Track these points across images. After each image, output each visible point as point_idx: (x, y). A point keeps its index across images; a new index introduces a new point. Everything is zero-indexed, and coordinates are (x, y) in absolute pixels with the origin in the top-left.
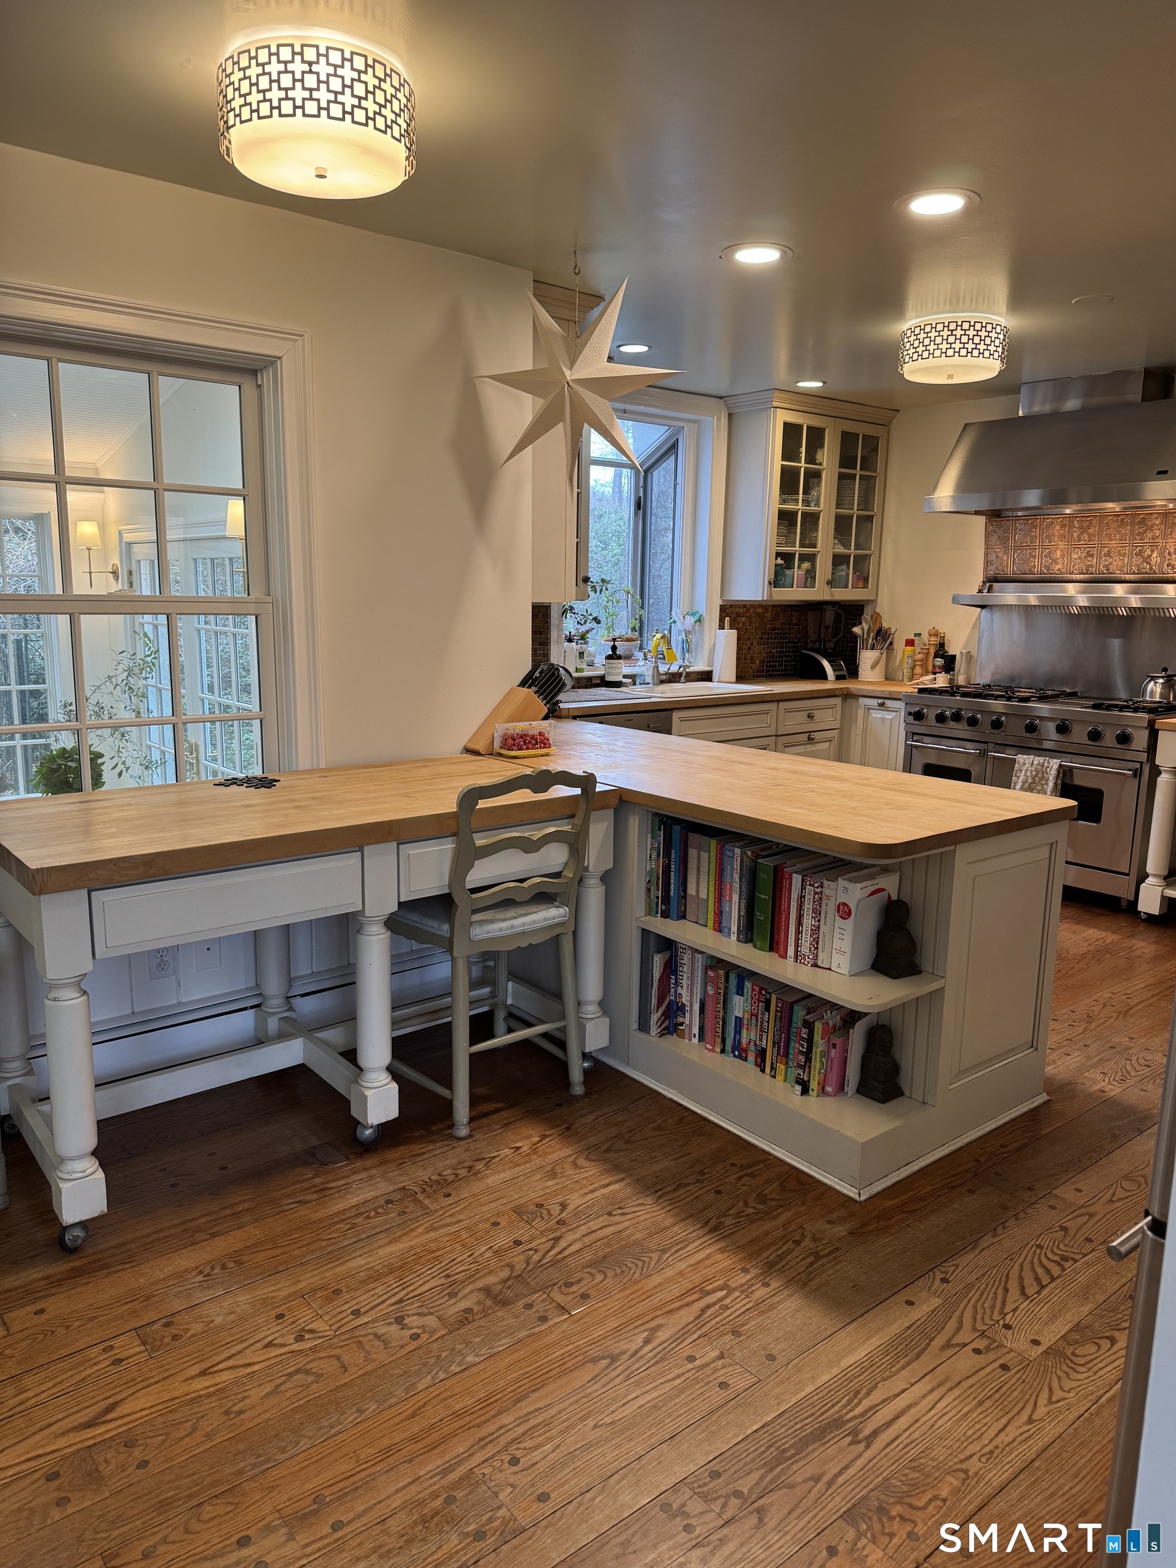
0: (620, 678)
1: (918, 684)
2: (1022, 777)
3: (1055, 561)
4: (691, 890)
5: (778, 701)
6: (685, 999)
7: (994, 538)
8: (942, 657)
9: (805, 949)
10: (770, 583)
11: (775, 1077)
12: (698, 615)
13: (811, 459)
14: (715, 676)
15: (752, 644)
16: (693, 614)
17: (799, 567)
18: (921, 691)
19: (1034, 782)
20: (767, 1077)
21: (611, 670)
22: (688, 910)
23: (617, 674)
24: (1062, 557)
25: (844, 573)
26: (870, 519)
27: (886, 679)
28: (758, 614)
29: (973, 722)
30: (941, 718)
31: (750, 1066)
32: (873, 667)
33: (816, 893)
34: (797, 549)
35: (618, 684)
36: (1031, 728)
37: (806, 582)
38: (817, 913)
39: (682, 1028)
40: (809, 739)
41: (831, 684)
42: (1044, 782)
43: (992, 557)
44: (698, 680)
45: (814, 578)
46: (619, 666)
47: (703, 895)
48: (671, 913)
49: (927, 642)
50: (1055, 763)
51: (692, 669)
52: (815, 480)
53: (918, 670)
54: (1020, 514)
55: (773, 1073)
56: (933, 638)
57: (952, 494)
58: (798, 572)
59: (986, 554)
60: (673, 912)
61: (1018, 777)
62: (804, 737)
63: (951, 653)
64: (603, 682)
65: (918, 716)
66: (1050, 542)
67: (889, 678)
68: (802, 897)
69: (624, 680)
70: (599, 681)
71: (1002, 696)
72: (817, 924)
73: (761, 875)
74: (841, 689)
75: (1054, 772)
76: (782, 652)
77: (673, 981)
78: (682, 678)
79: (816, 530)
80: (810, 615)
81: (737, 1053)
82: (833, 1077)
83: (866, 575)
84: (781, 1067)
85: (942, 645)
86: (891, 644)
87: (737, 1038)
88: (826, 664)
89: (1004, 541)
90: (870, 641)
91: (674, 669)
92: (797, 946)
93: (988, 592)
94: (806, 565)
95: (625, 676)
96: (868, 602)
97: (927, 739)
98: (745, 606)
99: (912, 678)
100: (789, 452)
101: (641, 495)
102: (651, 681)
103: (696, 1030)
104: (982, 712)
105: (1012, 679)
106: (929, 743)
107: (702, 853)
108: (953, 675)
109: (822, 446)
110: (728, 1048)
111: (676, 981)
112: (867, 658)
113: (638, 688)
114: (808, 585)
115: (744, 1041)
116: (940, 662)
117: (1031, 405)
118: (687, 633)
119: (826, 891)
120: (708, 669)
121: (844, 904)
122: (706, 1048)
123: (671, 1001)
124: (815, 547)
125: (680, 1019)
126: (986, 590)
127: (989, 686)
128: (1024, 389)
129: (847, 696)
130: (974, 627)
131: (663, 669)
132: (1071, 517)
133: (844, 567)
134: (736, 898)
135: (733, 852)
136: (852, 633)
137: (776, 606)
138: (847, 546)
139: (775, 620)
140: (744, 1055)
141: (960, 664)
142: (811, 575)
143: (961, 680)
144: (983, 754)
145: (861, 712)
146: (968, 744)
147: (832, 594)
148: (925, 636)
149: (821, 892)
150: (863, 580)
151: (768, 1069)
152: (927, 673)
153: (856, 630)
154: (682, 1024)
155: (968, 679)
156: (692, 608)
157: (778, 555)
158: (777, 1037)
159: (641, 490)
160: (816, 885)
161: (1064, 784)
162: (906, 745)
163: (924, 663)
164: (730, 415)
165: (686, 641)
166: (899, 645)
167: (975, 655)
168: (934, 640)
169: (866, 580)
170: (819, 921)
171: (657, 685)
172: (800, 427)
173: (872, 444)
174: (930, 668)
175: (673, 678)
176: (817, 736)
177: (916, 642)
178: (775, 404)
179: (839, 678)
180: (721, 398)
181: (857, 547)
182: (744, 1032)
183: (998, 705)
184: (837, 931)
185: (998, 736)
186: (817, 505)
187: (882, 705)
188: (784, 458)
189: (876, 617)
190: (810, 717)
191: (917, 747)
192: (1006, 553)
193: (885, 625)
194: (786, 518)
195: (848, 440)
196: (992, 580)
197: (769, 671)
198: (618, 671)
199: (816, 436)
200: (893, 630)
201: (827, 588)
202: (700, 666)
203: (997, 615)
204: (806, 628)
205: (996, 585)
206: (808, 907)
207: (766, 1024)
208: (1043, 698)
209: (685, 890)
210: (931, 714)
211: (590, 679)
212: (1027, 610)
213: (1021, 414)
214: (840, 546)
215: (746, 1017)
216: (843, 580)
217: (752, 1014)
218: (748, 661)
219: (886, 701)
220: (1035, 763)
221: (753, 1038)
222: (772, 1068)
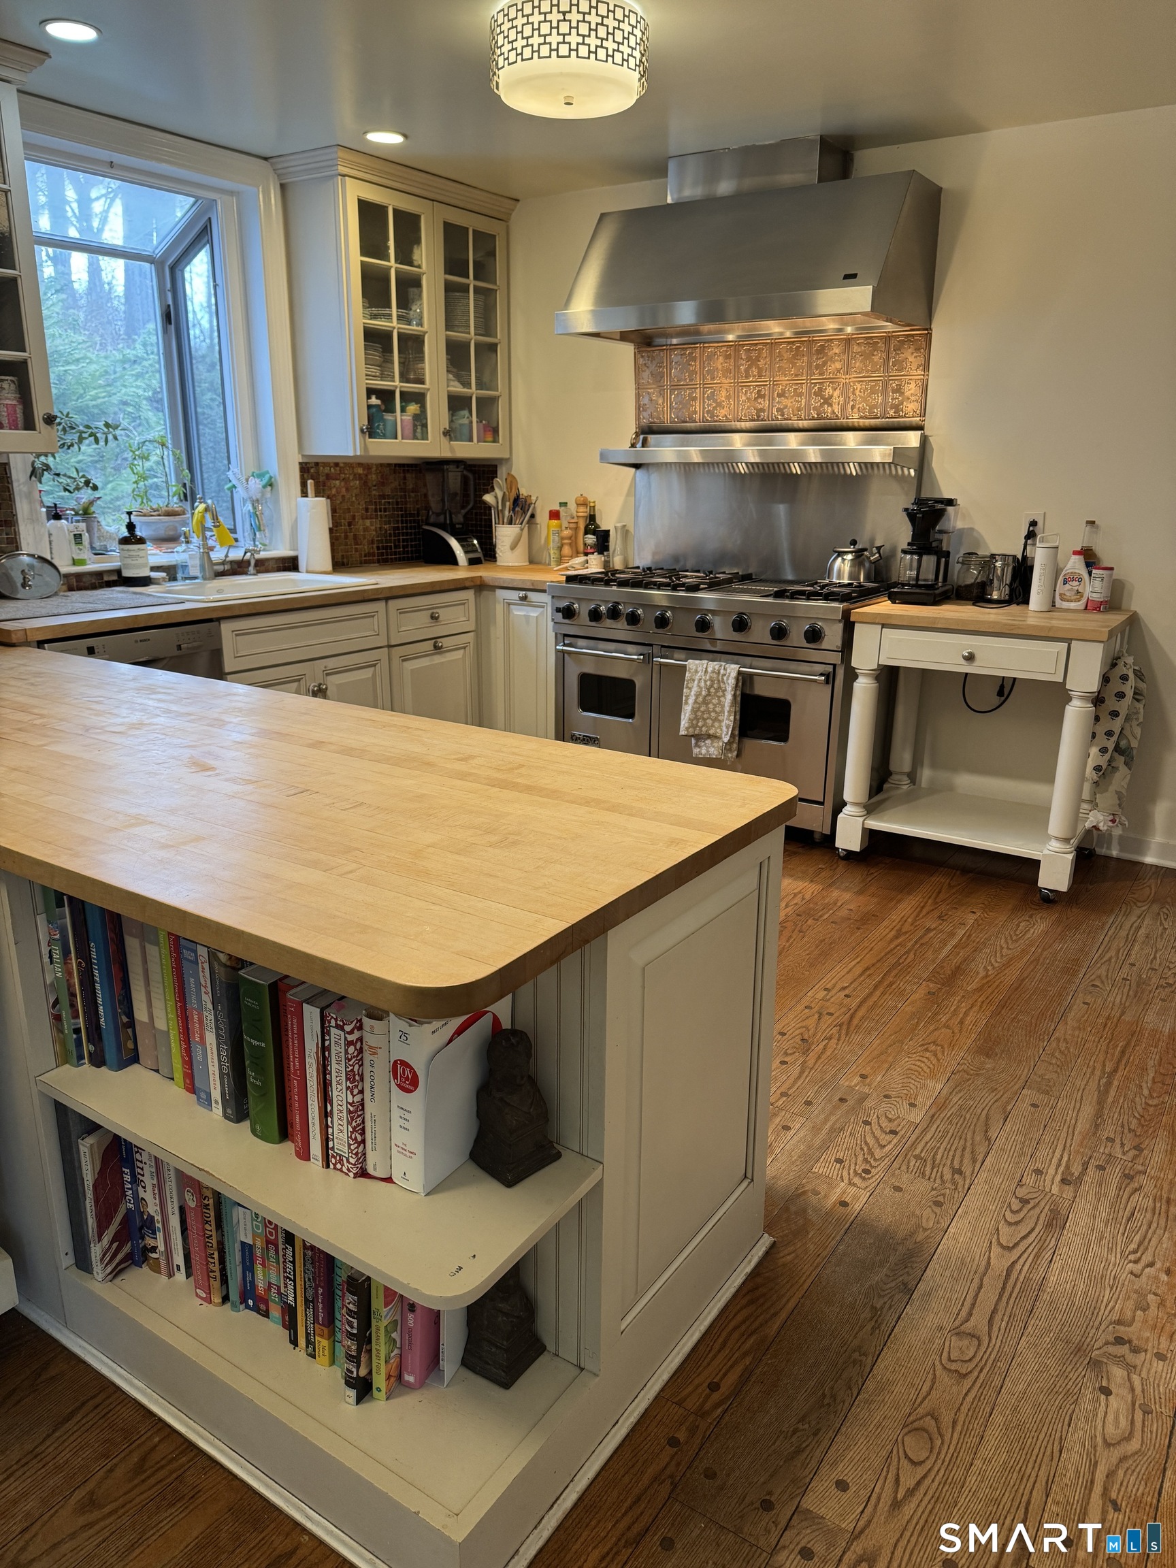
0: (145, 572)
1: (567, 569)
2: (695, 689)
3: (719, 405)
4: (141, 1014)
5: (387, 599)
6: (152, 1208)
7: (646, 374)
8: (594, 532)
9: (341, 1141)
10: (362, 431)
11: (314, 1357)
12: (267, 477)
13: (405, 256)
14: (302, 564)
15: (354, 517)
16: (260, 476)
17: (403, 410)
18: (570, 579)
19: (709, 694)
20: (301, 1353)
21: (129, 561)
22: (140, 1049)
23: (144, 565)
24: (728, 397)
25: (466, 421)
26: (493, 348)
27: (531, 562)
28: (359, 477)
29: (633, 619)
30: (595, 615)
31: (273, 1329)
32: (513, 547)
33: (350, 1043)
34: (396, 384)
35: (145, 582)
36: (703, 626)
37: (415, 431)
38: (355, 1079)
39: (154, 1255)
40: (436, 647)
41: (462, 572)
42: (720, 694)
43: (645, 400)
44: (279, 570)
45: (425, 426)
46: (141, 553)
47: (161, 1024)
48: (107, 1057)
49: (575, 514)
50: (732, 670)
51: (263, 555)
52: (412, 290)
53: (567, 550)
54: (675, 341)
55: (310, 1350)
56: (582, 509)
57: (592, 308)
58: (401, 418)
59: (638, 396)
60: (110, 1053)
61: (690, 689)
62: (430, 644)
63: (603, 528)
64: (120, 580)
65: (568, 613)
66: (713, 379)
67: (533, 560)
68: (324, 1049)
69: (154, 575)
70: (115, 578)
71: (667, 585)
72: (358, 1098)
73: (248, 1002)
74: (472, 579)
75: (732, 681)
76: (398, 528)
77: (127, 1178)
78: (251, 569)
79: (422, 360)
80: (429, 477)
81: (251, 1302)
82: (416, 1357)
83: (495, 425)
84: (322, 1343)
85: (592, 518)
86: (533, 516)
87: (249, 1278)
88: (454, 543)
89: (658, 377)
90: (507, 513)
91: (236, 554)
92: (326, 1140)
93: (643, 446)
94: (413, 408)
95: (153, 569)
96: (501, 460)
97: (581, 642)
98: (337, 465)
99: (560, 560)
100: (371, 244)
101: (170, 302)
102: (198, 574)
103: (179, 1259)
104: (643, 606)
105: (676, 559)
106: (583, 647)
107: (148, 946)
108: (608, 556)
109: (418, 241)
110: (234, 1295)
111: (133, 1175)
112: (505, 535)
113: (178, 586)
114: (419, 435)
115: (261, 1285)
116: (591, 539)
117: (680, 188)
118: (255, 502)
119: (370, 1040)
120: (291, 553)
121: (405, 1064)
122: (197, 1295)
123: (129, 1210)
124: (423, 383)
125: (150, 1242)
126: (639, 445)
127: (649, 569)
128: (672, 166)
129: (481, 587)
130: (628, 495)
131: (217, 555)
132: (737, 346)
133: (466, 413)
134: (211, 1038)
135: (195, 952)
136: (485, 503)
137: (382, 465)
138: (467, 384)
139: (383, 484)
140: (263, 1307)
141: (614, 541)
142: (420, 421)
143: (617, 563)
144: (648, 659)
145: (499, 608)
146: (630, 648)
147: (452, 450)
148: (572, 506)
149: (360, 1039)
150: (492, 431)
151: (302, 1341)
152: (577, 554)
153: (488, 498)
154: (154, 1249)
155: (625, 561)
156: (259, 466)
157: (370, 392)
158: (311, 1292)
159: (169, 295)
160: (348, 1028)
161: (744, 695)
162: (557, 651)
163: (573, 540)
164: (283, 187)
165: (255, 515)
166: (542, 518)
167: (632, 530)
168: (584, 512)
169: (495, 431)
170: (361, 1092)
171: (209, 579)
172: (382, 209)
173: (486, 243)
174: (581, 548)
175: (238, 568)
176: (445, 642)
177: (562, 514)
178: (342, 170)
179: (473, 562)
180: (266, 159)
181: (480, 385)
182: (259, 1269)
183: (659, 596)
184: (396, 1113)
185: (666, 637)
186: (420, 324)
187: (524, 598)
188: (364, 252)
189: (512, 481)
190: (434, 618)
191: (570, 653)
192: (661, 394)
193: (524, 492)
194: (376, 339)
195: (453, 235)
196: (647, 431)
197: (382, 554)
198: (141, 561)
199: (408, 225)
200: (534, 498)
201: (444, 440)
202: (281, 550)
203: (655, 477)
204: (426, 495)
205: (651, 438)
206: (337, 1068)
207: (290, 1265)
208: (714, 585)
209: (130, 1013)
210: (583, 609)
211: (99, 574)
212: (687, 469)
213: (669, 200)
214: (457, 383)
215: (258, 1244)
216: (466, 431)
217: (268, 1242)
218: (351, 541)
219: (530, 594)
220: (710, 669)
221: (274, 1280)
222: (308, 1342)
